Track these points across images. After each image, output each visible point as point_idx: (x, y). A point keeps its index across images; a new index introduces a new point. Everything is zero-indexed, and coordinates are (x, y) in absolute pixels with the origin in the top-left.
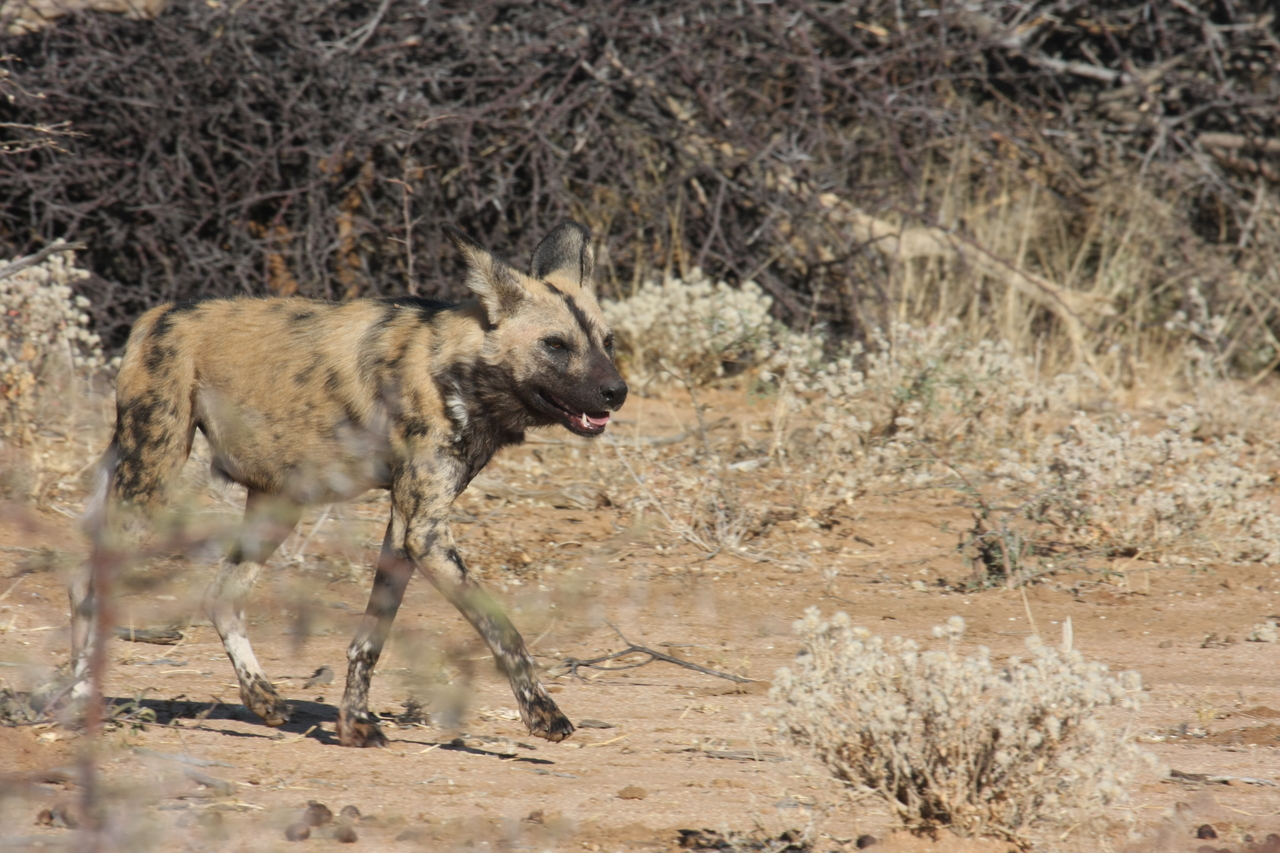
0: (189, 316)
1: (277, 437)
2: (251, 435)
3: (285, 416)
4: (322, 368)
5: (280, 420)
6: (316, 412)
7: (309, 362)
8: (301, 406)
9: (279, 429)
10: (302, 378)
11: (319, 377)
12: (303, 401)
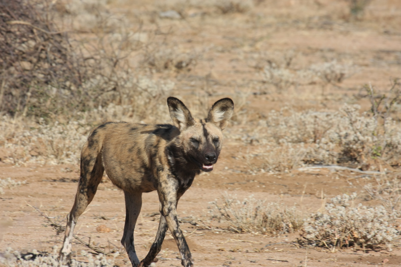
0: (102, 129)
1: (122, 169)
2: (114, 168)
3: (125, 162)
4: (136, 147)
5: (123, 164)
6: (134, 162)
7: (133, 145)
8: (130, 160)
9: (123, 167)
10: (130, 150)
11: (135, 151)
12: (130, 158)
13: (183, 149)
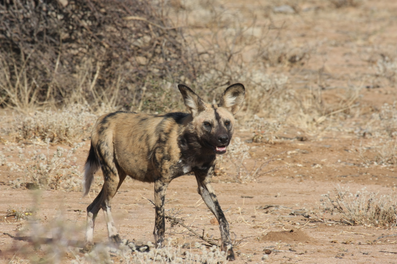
2: (128, 160)
7: (142, 134)
9: (136, 158)
10: (140, 140)
11: (144, 139)
13: (197, 134)
